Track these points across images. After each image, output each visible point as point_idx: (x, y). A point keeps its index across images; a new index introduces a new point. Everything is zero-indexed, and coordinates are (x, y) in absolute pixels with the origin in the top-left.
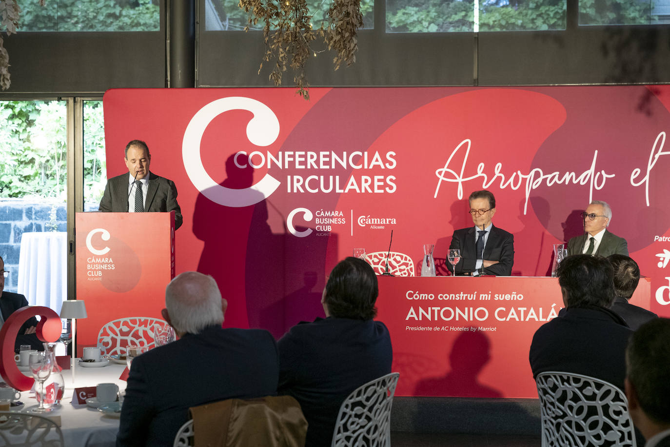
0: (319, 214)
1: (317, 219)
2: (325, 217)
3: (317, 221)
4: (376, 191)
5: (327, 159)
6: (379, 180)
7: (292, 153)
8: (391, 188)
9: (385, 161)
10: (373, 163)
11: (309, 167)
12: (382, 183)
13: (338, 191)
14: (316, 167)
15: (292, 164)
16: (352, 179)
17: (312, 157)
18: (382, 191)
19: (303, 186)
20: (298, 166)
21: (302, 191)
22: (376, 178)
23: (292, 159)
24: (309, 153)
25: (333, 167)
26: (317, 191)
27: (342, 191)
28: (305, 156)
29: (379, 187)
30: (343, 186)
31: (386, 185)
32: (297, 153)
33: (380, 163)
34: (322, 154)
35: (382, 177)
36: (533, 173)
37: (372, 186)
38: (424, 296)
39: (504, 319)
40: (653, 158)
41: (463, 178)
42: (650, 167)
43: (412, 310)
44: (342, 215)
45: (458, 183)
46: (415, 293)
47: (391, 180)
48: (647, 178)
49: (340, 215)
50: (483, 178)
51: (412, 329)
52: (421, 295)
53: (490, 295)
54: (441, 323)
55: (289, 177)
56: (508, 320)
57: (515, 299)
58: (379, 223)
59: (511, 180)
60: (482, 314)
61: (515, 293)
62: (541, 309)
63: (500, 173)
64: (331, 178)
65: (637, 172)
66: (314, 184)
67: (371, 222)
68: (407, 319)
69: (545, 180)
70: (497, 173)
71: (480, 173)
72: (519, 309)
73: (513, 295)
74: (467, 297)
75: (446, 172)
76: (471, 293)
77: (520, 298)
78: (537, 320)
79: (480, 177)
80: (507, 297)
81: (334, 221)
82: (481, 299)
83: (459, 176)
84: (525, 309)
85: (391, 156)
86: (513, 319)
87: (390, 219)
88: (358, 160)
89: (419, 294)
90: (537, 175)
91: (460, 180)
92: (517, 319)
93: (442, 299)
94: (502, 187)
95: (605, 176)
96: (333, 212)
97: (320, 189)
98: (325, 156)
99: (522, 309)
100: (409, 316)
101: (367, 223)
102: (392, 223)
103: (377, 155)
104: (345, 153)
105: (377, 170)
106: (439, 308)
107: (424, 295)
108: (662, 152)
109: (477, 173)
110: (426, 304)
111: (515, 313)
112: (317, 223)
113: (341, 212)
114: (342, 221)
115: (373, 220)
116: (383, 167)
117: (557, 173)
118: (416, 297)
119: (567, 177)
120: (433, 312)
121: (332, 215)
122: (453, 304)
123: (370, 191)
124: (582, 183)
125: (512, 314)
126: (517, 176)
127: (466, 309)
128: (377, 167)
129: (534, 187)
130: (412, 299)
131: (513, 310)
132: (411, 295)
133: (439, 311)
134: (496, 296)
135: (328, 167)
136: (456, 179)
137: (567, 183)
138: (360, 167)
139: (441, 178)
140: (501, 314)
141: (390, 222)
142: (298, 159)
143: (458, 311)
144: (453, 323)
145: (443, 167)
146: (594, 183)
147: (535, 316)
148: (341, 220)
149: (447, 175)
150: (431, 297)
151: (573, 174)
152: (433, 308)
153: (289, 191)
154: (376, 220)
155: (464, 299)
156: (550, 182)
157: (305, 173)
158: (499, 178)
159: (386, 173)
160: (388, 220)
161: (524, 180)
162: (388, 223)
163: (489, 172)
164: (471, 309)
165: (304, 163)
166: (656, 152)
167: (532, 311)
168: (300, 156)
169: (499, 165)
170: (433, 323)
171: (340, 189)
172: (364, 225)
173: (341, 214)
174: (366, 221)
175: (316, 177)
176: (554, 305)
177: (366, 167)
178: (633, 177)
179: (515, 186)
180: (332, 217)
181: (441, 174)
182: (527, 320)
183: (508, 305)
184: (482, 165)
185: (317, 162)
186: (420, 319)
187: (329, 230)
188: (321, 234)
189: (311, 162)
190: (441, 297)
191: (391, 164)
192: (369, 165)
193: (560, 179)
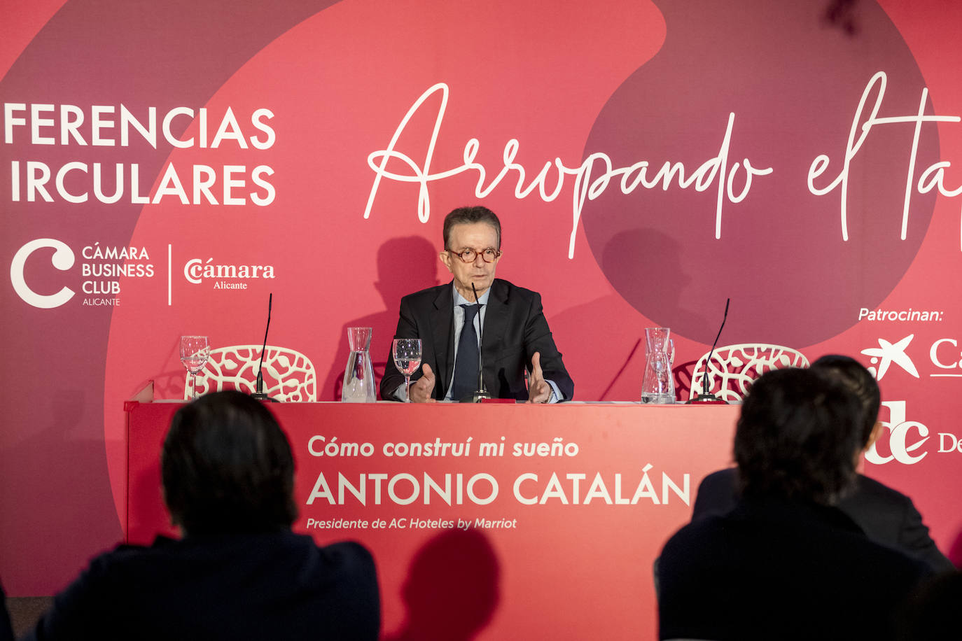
0: (89, 253)
1: (84, 265)
2: (104, 262)
3: (86, 270)
4: (228, 200)
5: (110, 124)
6: (235, 176)
7: (21, 107)
8: (263, 194)
9: (248, 130)
10: (221, 134)
11: (65, 141)
12: (241, 184)
13: (136, 199)
14: (81, 141)
15: (22, 133)
16: (171, 173)
17: (72, 118)
18: (242, 202)
19: (50, 187)
20: (36, 139)
21: (48, 198)
22: (228, 170)
23: (21, 122)
24: (65, 109)
25: (125, 142)
26: (84, 198)
27: (146, 200)
28: (56, 116)
29: (236, 193)
30: (148, 187)
31: (251, 187)
32: (36, 108)
33: (237, 135)
34: (96, 110)
35: (242, 169)
36: (589, 163)
37: (217, 190)
38: (350, 448)
39: (534, 501)
40: (859, 132)
41: (430, 173)
42: (850, 153)
43: (321, 480)
44: (146, 256)
45: (418, 184)
46: (328, 441)
47: (263, 176)
48: (844, 176)
49: (141, 255)
50: (477, 172)
51: (322, 524)
52: (344, 446)
53: (502, 445)
54: (388, 509)
55: (15, 165)
56: (543, 501)
57: (560, 454)
58: (234, 275)
59: (541, 179)
60: (483, 489)
61: (561, 440)
62: (618, 477)
63: (514, 162)
64: (120, 168)
65: (822, 162)
66: (78, 182)
67: (216, 273)
68: (310, 501)
69: (616, 181)
70: (509, 163)
71: (469, 163)
72: (569, 476)
73: (554, 446)
74: (449, 450)
75: (391, 158)
76: (460, 439)
77: (572, 450)
78: (609, 501)
79: (470, 170)
80: (543, 449)
81: (127, 271)
82: (481, 454)
83: (422, 170)
84: (583, 476)
85: (263, 119)
86: (554, 501)
87: (261, 268)
88: (183, 127)
89: (339, 443)
90: (599, 168)
91: (423, 177)
92: (565, 501)
93: (391, 454)
94: (519, 195)
95: (751, 171)
96: (124, 250)
97: (92, 196)
98: (103, 117)
99: (576, 478)
100: (315, 494)
101: (205, 275)
102: (265, 275)
103: (229, 117)
104: (152, 111)
105: (229, 152)
106: (385, 476)
107: (350, 446)
108: (878, 117)
109: (463, 163)
110: (353, 467)
111: (559, 487)
112: (84, 275)
113: (144, 250)
114: (146, 271)
115: (220, 268)
116: (243, 145)
117: (645, 164)
118: (332, 450)
119: (667, 173)
120: (371, 484)
121: (122, 255)
122: (417, 466)
123: (213, 201)
124: (699, 188)
125: (554, 489)
126: (553, 173)
127: (448, 477)
128: (229, 145)
129: (592, 196)
130: (321, 454)
131: (554, 480)
132: (319, 446)
133: (385, 484)
134: (517, 446)
135: (111, 142)
136: (414, 174)
137: (665, 187)
138: (190, 143)
139: (381, 172)
140: (528, 489)
141: (260, 273)
142: (37, 123)
143: (428, 481)
144: (418, 510)
145: (385, 148)
146: (726, 188)
147: (604, 494)
148: (144, 269)
149: (395, 165)
150: (366, 450)
151: (679, 166)
152: (371, 476)
153: (16, 197)
154: (227, 268)
155: (443, 454)
156: (628, 184)
157: (55, 157)
158: (514, 174)
159: (252, 158)
160: (255, 269)
161: (570, 179)
162: (255, 275)
163: (491, 159)
164: (460, 477)
165: (54, 132)
166: (865, 117)
167: (598, 480)
168: (43, 115)
169: (514, 143)
170: (369, 511)
171: (142, 193)
172: (199, 281)
173: (144, 254)
174: (203, 271)
175: (83, 167)
176: (649, 467)
177: (203, 144)
178: (813, 174)
179: (548, 193)
180: (122, 262)
181: (380, 162)
182: (587, 501)
183: (544, 467)
184: (474, 143)
185: (86, 130)
186: (341, 501)
187: (113, 292)
188: (94, 301)
189: (69, 129)
190: (390, 450)
191: (263, 137)
192: (211, 138)
193: (649, 179)
